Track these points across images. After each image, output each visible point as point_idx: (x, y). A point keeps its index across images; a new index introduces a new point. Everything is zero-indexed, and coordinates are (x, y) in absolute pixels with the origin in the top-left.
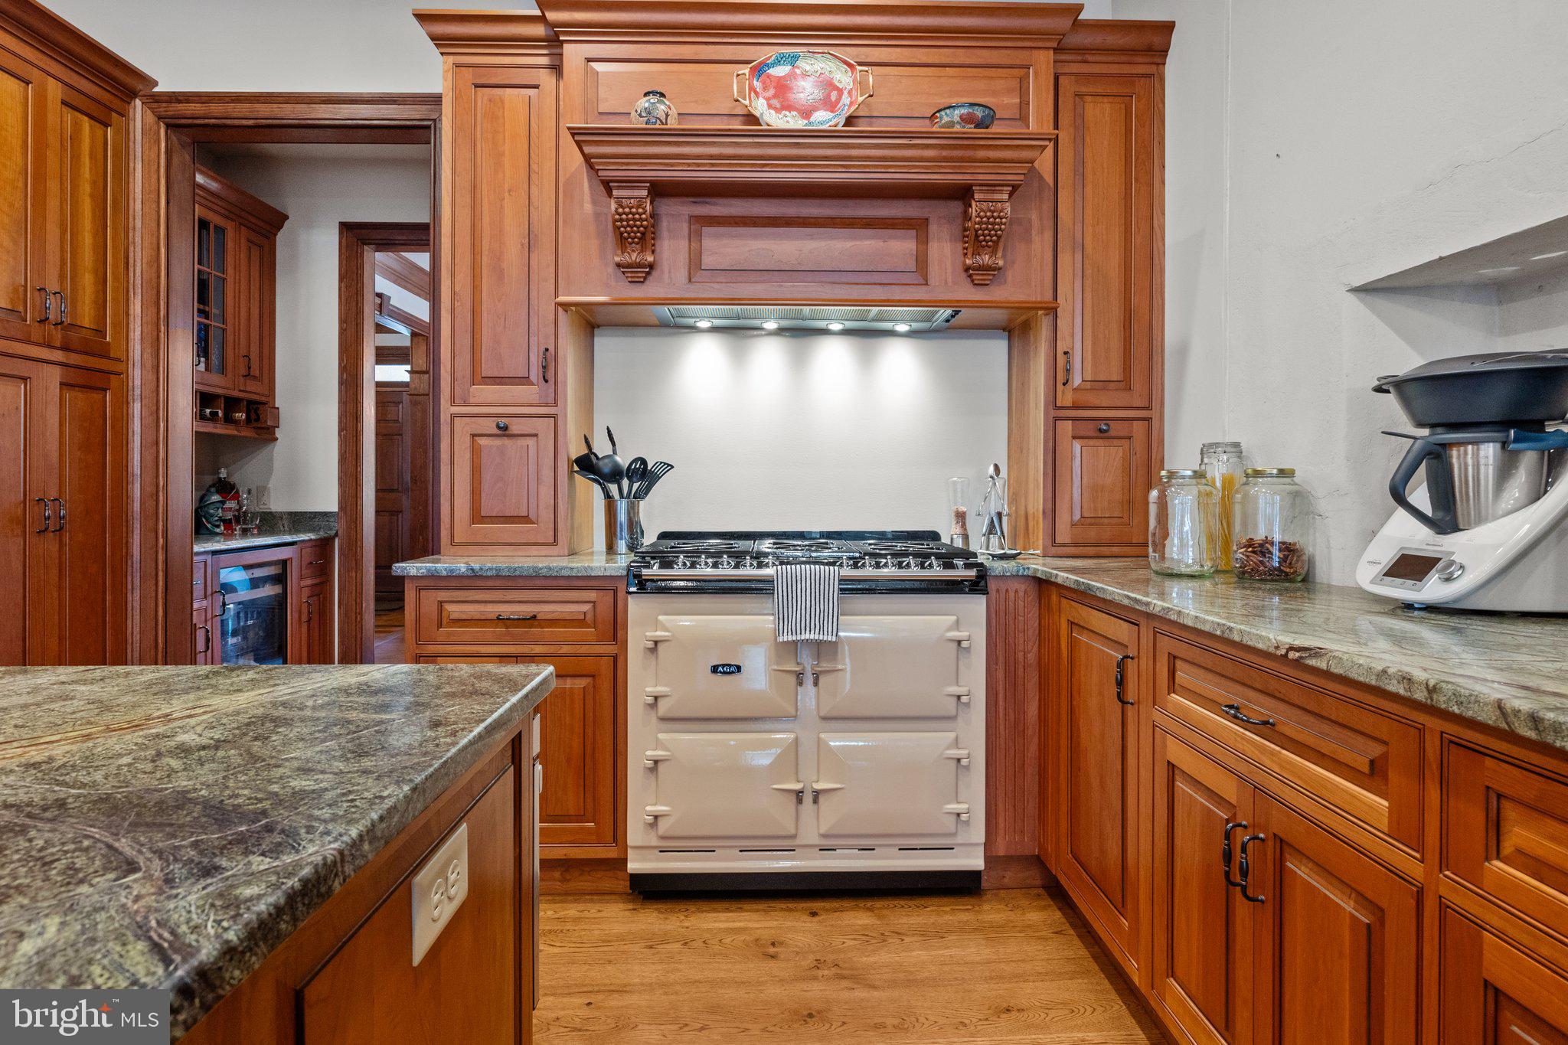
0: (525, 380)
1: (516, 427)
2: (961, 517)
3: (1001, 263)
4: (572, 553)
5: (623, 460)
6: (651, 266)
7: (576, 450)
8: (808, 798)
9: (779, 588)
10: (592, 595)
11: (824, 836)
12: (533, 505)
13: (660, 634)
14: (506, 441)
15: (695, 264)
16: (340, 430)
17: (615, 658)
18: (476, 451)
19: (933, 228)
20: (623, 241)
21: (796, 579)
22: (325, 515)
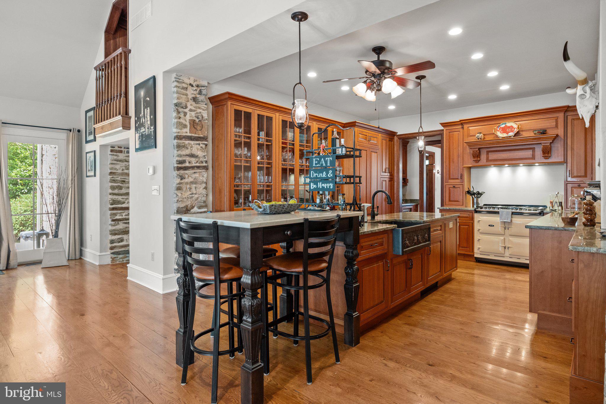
0: (458, 179)
1: (456, 186)
2: (552, 203)
3: (550, 155)
4: (466, 207)
5: (475, 191)
6: (479, 160)
7: (467, 190)
8: (507, 248)
9: (500, 213)
10: (468, 213)
11: (510, 255)
12: (459, 198)
13: (480, 219)
14: (455, 189)
15: (488, 160)
16: (420, 183)
17: (472, 223)
18: (449, 190)
19: (536, 149)
20: (474, 157)
21: (503, 212)
22: (417, 200)
